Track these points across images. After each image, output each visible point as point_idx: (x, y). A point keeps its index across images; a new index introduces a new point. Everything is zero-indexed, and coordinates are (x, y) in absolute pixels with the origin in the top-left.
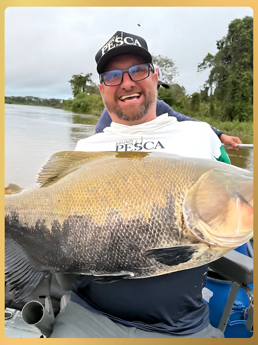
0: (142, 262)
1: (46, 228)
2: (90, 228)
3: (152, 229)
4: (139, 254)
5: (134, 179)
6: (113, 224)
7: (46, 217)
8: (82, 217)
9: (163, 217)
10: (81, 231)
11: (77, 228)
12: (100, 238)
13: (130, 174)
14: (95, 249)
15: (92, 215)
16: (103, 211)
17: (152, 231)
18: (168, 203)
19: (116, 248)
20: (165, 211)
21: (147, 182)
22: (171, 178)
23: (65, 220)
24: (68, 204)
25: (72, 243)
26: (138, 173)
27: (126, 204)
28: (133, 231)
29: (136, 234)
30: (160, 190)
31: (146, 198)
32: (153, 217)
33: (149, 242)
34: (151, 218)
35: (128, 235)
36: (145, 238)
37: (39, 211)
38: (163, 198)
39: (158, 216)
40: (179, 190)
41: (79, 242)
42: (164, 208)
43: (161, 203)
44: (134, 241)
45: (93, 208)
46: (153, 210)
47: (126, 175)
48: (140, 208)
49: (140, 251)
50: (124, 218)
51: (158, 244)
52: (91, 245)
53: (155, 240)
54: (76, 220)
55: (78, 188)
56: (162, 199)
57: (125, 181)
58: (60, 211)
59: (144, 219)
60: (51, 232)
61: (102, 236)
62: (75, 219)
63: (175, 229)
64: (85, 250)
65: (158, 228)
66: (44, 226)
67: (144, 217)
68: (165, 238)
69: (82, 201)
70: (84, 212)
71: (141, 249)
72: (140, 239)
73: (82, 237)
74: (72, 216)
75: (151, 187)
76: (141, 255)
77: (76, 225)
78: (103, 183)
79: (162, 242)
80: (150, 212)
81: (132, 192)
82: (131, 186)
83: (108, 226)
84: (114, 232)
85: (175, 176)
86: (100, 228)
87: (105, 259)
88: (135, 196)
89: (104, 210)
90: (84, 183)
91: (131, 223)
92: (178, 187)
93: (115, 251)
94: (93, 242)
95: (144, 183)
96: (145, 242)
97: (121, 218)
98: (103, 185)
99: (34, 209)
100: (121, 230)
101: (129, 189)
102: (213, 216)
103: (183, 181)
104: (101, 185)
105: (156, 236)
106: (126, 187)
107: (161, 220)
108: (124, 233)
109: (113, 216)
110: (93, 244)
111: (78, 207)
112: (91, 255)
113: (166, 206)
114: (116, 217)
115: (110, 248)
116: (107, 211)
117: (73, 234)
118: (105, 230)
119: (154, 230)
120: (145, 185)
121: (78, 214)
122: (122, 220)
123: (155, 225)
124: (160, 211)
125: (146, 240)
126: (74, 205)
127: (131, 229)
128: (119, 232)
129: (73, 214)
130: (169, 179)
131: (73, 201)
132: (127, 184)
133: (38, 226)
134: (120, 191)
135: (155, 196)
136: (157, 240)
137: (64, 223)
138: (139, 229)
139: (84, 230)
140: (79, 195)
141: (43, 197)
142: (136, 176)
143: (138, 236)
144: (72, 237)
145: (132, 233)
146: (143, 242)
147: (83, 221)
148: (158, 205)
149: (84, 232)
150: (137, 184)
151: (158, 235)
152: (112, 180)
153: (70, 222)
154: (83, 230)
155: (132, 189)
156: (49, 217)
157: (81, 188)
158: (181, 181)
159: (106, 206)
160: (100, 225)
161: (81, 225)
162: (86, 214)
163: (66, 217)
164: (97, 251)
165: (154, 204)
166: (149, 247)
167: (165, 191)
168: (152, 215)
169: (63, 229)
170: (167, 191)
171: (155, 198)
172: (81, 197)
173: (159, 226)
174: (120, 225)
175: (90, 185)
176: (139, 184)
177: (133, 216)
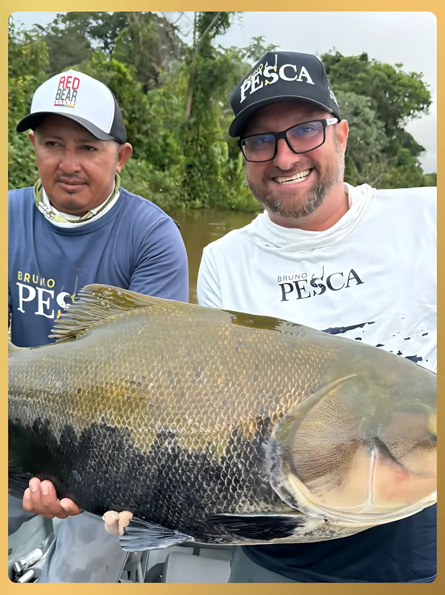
0: (206, 526)
1: (51, 434)
2: (125, 453)
3: (225, 476)
4: (202, 514)
5: (212, 375)
6: (163, 454)
7: (52, 415)
8: (113, 430)
9: (247, 458)
10: (110, 455)
11: (103, 448)
12: (141, 474)
13: (207, 362)
14: (131, 490)
15: (132, 430)
16: (150, 428)
17: (225, 479)
18: (259, 433)
19: (164, 497)
20: (251, 448)
21: (233, 384)
22: (275, 383)
23: (85, 430)
24: (94, 401)
25: (94, 470)
26: (222, 363)
27: (190, 421)
28: (194, 474)
29: (199, 481)
30: (251, 404)
31: (224, 417)
32: (229, 455)
33: (219, 498)
34: (225, 456)
35: (184, 480)
36: (213, 490)
37: (41, 403)
38: (252, 421)
39: (239, 456)
40: (283, 409)
41: (106, 472)
42: (251, 441)
43: (247, 430)
44: (195, 492)
45: (135, 419)
46: (232, 442)
47: (200, 363)
48: (211, 434)
49: (203, 509)
50: (183, 448)
51: (235, 503)
52: (124, 482)
53: (229, 495)
54: (104, 433)
55: (115, 373)
56: (250, 423)
57: (195, 376)
58: (78, 410)
59: (214, 455)
60: (59, 443)
61: (143, 471)
62: (102, 431)
63: (264, 483)
64: (116, 487)
65: (236, 477)
66: (48, 430)
67: (215, 453)
68: (246, 496)
69: (118, 401)
70: (119, 422)
71: (206, 506)
72: (205, 491)
73: (111, 465)
74: (99, 425)
75: (237, 397)
76: (205, 515)
77: (103, 442)
78: (159, 371)
79: (241, 500)
80: (226, 444)
81: (203, 399)
82: (205, 387)
83: (156, 457)
84: (163, 470)
85: (283, 379)
86: (142, 458)
87: (146, 509)
88: (206, 409)
89: (153, 426)
90: (128, 364)
91: (192, 460)
92: (282, 404)
93: (164, 502)
94: (128, 477)
95: (227, 385)
96: (213, 496)
97: (178, 447)
98: (158, 376)
99: (32, 397)
100: (175, 468)
101: (199, 394)
102: (318, 473)
103: (295, 392)
104: (154, 376)
105: (231, 490)
106: (196, 388)
107: (242, 463)
108: (179, 475)
109: (165, 439)
110: (129, 481)
111: (110, 411)
112: (125, 497)
113: (255, 438)
114: (170, 443)
115: (155, 494)
116: (157, 430)
117: (97, 457)
118: (150, 463)
119: (228, 479)
120: (229, 391)
121: (109, 424)
122: (179, 453)
123: (231, 471)
124: (242, 445)
125: (214, 494)
126: (104, 404)
127: (191, 470)
128: (172, 471)
129: (99, 421)
130: (272, 385)
131: (103, 398)
132: (198, 383)
133: (37, 428)
134: (183, 395)
135: (240, 415)
136: (232, 496)
137: (83, 433)
138: (204, 473)
139: (116, 455)
140: (114, 388)
141: (50, 377)
142: (217, 369)
143: (201, 485)
144: (95, 461)
145: (192, 476)
146: (209, 497)
147: (116, 439)
148: (241, 434)
149: (115, 458)
150: (215, 385)
151: (234, 489)
152: (175, 368)
153: (93, 434)
154: (114, 454)
155: (206, 395)
156: (58, 417)
157: (121, 374)
158: (290, 392)
159: (156, 420)
160: (142, 451)
161: (112, 444)
162: (122, 428)
163: (88, 424)
164: (135, 494)
165: (236, 431)
166: (219, 505)
167: (259, 408)
168: (228, 451)
169: (79, 443)
170: (262, 410)
171: (239, 419)
172: (118, 394)
173: (238, 474)
174: (175, 460)
175: (137, 371)
176: (217, 387)
177: (198, 446)
